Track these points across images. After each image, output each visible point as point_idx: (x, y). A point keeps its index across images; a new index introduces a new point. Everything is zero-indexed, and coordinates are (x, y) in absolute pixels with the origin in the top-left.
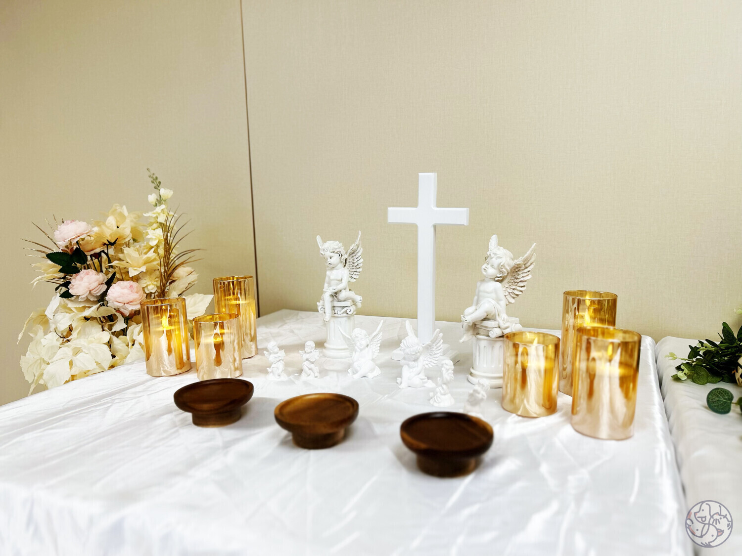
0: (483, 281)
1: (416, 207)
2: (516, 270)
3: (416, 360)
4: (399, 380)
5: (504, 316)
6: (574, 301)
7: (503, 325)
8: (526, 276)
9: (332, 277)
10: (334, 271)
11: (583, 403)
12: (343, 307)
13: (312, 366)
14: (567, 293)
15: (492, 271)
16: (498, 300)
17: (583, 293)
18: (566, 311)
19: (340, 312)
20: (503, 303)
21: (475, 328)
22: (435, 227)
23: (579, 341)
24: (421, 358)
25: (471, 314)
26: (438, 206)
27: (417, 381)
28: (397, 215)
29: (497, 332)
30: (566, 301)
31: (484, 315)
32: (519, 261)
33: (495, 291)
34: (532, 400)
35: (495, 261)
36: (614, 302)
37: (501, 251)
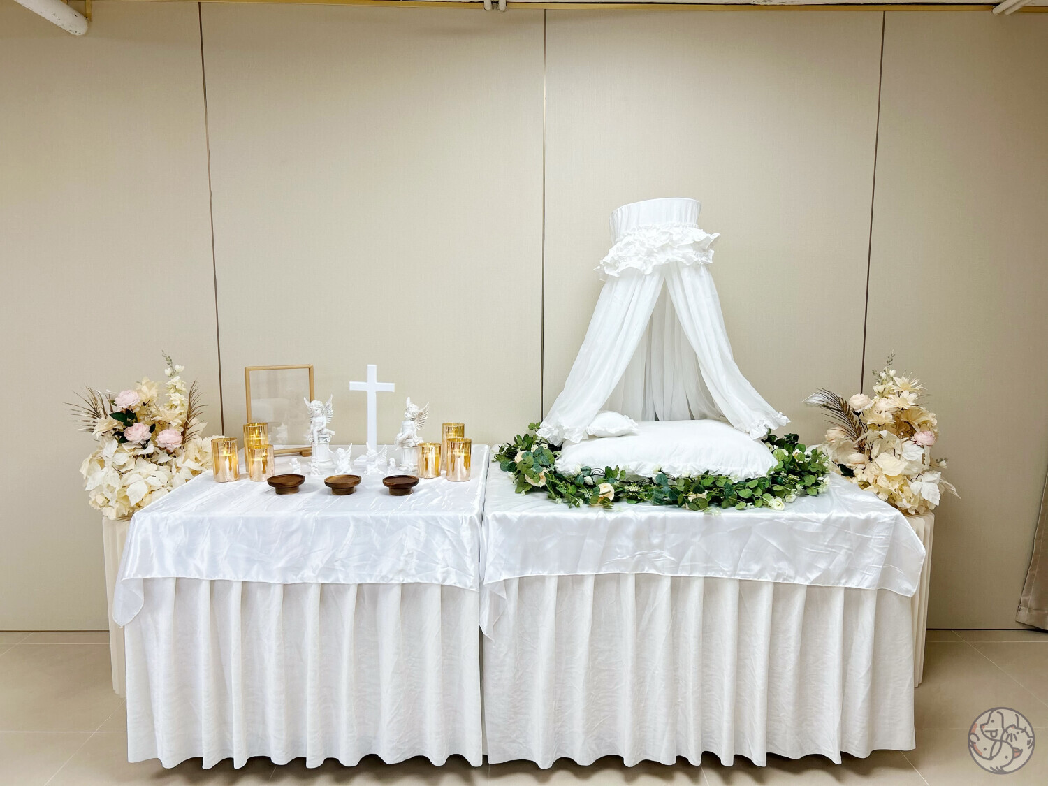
0: (405, 420)
1: (366, 382)
2: (421, 414)
3: (374, 461)
4: (365, 472)
5: (416, 437)
6: (447, 428)
7: (416, 441)
8: (425, 418)
9: (317, 421)
10: (318, 418)
11: (451, 473)
12: (324, 438)
13: (317, 469)
14: (443, 424)
15: (409, 416)
16: (413, 429)
17: (450, 424)
18: (443, 433)
19: (323, 441)
20: (415, 430)
21: (402, 443)
22: (377, 393)
23: (448, 444)
24: (377, 460)
25: (400, 437)
26: (378, 381)
27: (375, 471)
28: (355, 386)
29: (413, 444)
30: (443, 428)
31: (407, 437)
32: (422, 410)
33: (411, 425)
34: (431, 473)
35: (411, 411)
36: (463, 428)
37: (414, 406)
